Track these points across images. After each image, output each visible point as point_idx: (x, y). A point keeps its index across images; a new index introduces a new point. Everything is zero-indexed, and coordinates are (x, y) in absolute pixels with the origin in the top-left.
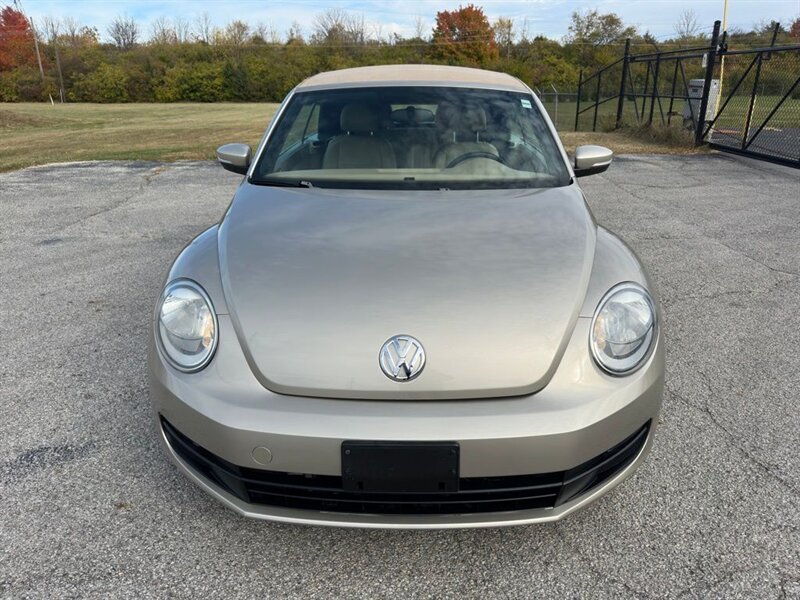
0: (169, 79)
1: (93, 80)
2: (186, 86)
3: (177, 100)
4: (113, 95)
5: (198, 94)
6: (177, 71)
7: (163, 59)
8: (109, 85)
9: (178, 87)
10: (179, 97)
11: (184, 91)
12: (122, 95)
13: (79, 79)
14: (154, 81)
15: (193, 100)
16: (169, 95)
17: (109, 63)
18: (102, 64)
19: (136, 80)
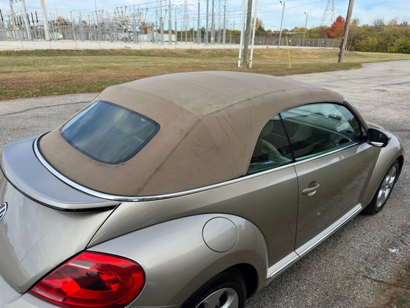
0: (396, 44)
1: (363, 43)
2: (403, 47)
3: (396, 52)
4: (369, 49)
5: (407, 50)
6: (400, 41)
7: (394, 35)
8: (369, 45)
9: (398, 47)
10: (397, 51)
11: (401, 49)
12: (373, 49)
13: (358, 42)
14: (389, 44)
15: (404, 53)
16: (394, 50)
17: (371, 37)
18: (369, 37)
19: (381, 44)
